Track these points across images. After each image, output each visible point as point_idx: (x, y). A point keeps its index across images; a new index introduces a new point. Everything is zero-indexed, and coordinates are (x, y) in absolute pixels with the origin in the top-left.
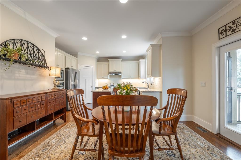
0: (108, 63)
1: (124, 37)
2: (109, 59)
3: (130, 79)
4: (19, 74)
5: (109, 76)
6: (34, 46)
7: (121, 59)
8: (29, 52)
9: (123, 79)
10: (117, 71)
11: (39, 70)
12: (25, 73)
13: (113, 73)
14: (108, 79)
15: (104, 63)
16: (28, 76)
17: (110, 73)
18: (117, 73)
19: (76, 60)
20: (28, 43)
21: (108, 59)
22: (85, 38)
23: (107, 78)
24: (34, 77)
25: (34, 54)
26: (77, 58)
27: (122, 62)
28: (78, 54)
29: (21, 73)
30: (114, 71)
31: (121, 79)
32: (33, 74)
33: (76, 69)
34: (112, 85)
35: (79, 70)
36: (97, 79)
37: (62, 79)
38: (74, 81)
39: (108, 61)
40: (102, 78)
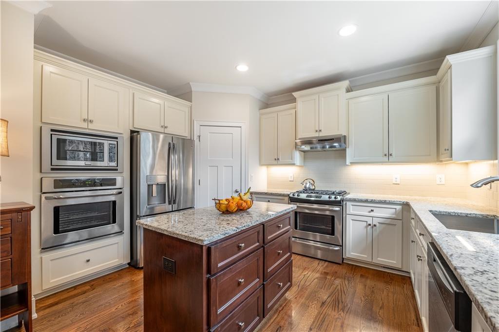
0: (295, 107)
2: (295, 94)
3: (389, 162)
5: (298, 154)
7: (345, 84)
9: (352, 163)
10: (325, 134)
13: (314, 141)
14: (294, 164)
15: (279, 111)
18: (327, 143)
19: (187, 110)
21: (293, 94)
23: (290, 161)
26: (191, 102)
27: (350, 94)
28: (193, 89)
33: (186, 134)
34: (308, 186)
35: (196, 139)
36: (261, 165)
37: (114, 164)
38: (166, 174)
39: (294, 100)
40: (276, 162)
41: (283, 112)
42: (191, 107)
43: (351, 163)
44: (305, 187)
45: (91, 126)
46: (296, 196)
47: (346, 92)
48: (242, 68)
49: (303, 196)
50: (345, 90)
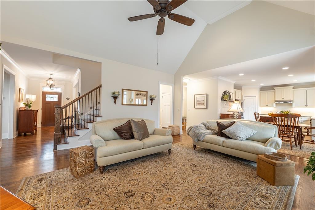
0: (274, 91)
2: (275, 88)
3: (306, 107)
5: (274, 104)
9: (294, 107)
10: (285, 99)
13: (281, 101)
14: (273, 107)
15: (268, 92)
17: (276, 101)
18: (285, 102)
26: (242, 90)
27: (294, 89)
28: (243, 87)
30: (282, 99)
31: (292, 107)
35: (243, 100)
42: (242, 92)
50: (292, 88)
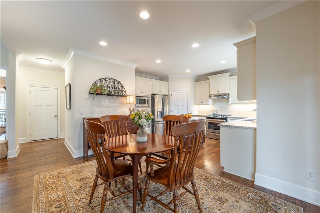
0: (209, 82)
1: (195, 45)
4: (104, 103)
5: (210, 100)
6: (115, 80)
8: (111, 86)
11: (120, 99)
12: (108, 102)
13: (215, 95)
14: (209, 104)
15: (203, 83)
16: (111, 104)
19: (167, 85)
20: (110, 79)
21: (208, 77)
22: (158, 61)
23: (207, 103)
24: (116, 104)
25: (115, 87)
26: (168, 81)
28: (169, 77)
29: (106, 102)
31: (229, 104)
32: (115, 103)
33: (167, 94)
34: (214, 113)
35: (170, 95)
36: (195, 104)
37: (148, 105)
38: (162, 108)
39: (209, 79)
40: (201, 104)
41: (204, 83)
42: (168, 84)
43: (231, 104)
44: (213, 113)
45: (143, 94)
46: (209, 116)
47: (229, 76)
48: (188, 71)
49: (211, 116)
50: (228, 76)
